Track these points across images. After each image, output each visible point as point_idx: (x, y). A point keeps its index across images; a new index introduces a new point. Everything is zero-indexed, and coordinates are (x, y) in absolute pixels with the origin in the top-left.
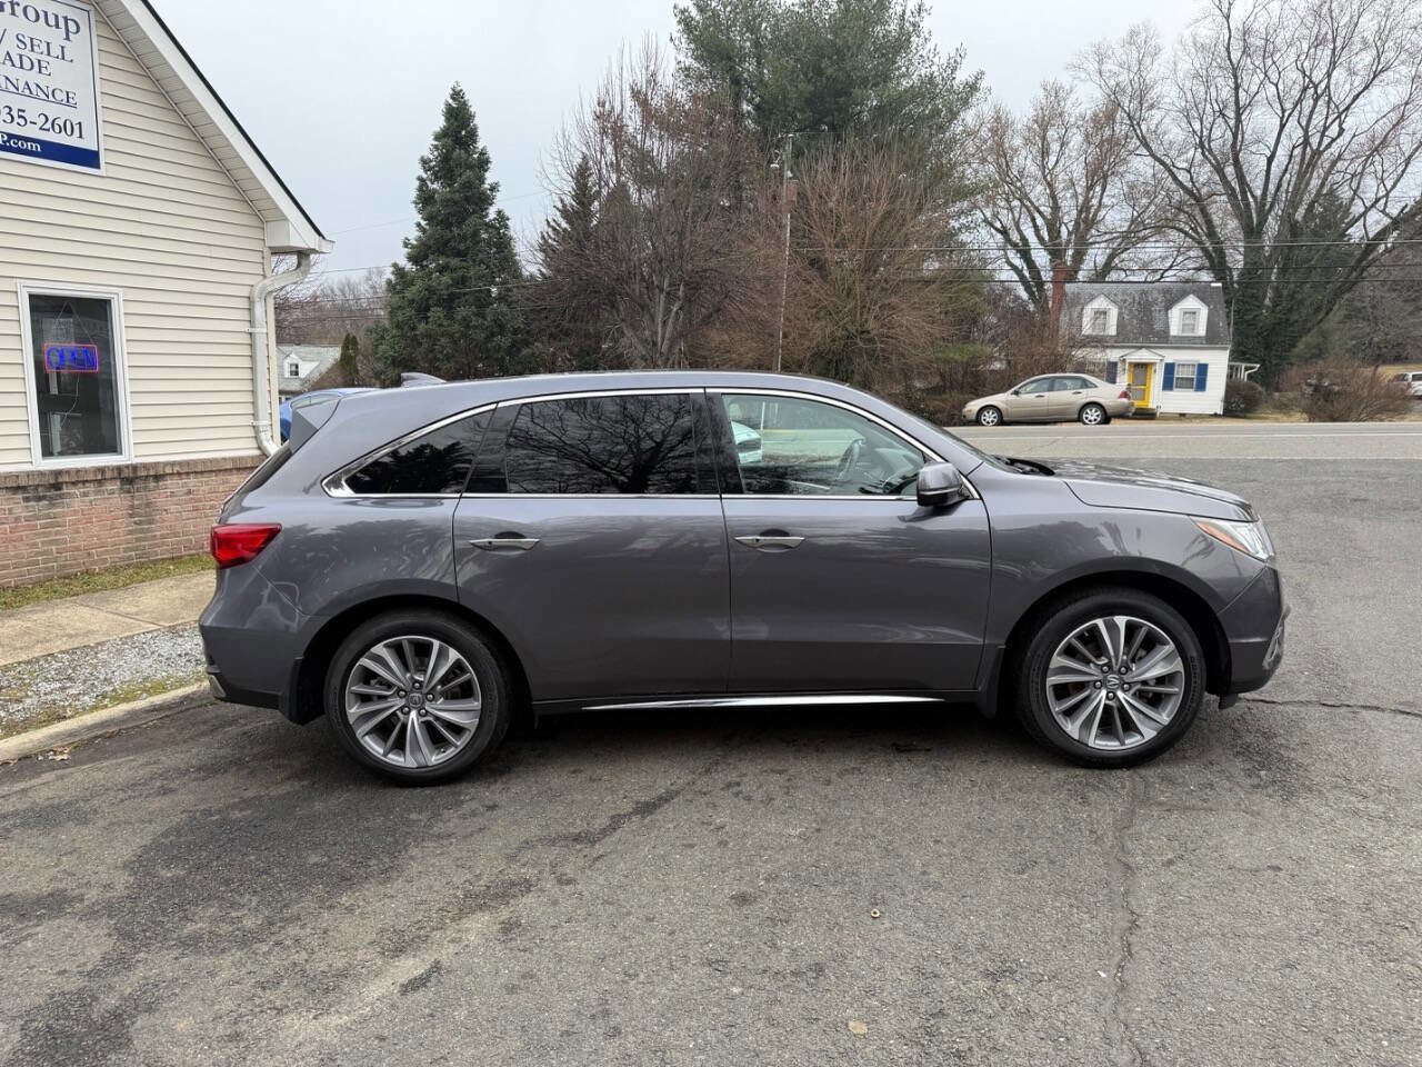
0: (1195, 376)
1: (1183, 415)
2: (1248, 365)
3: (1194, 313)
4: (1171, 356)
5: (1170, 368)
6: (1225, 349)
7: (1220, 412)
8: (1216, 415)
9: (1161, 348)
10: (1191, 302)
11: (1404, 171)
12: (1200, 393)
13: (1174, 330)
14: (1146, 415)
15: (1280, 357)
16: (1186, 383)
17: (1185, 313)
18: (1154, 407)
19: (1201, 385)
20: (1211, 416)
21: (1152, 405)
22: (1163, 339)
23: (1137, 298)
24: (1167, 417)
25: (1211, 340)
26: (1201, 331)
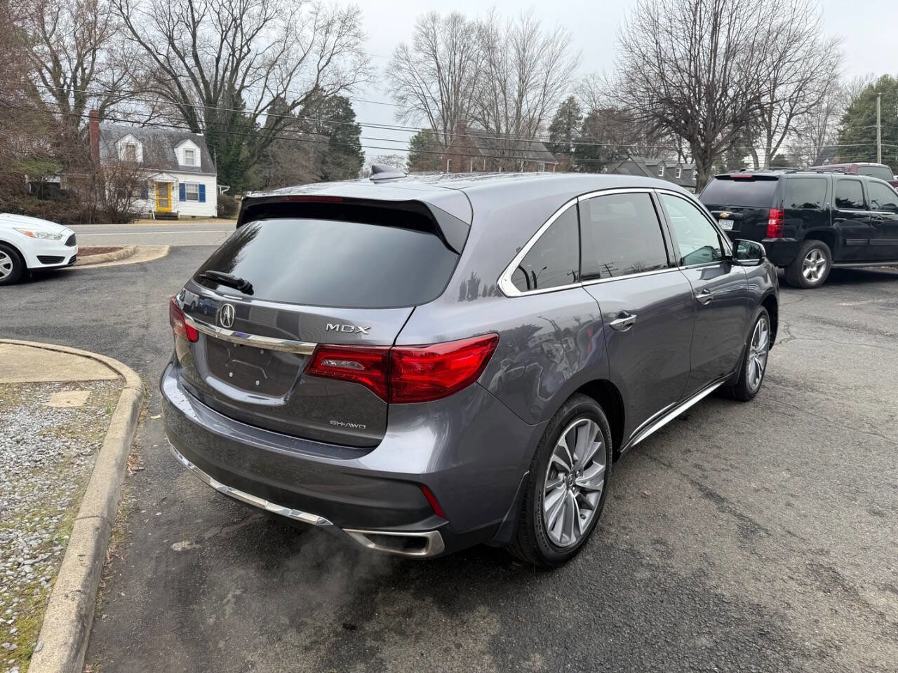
0: (198, 192)
1: (193, 217)
2: (224, 186)
3: (192, 152)
4: (182, 179)
5: (182, 186)
6: (214, 176)
7: (216, 215)
8: (213, 217)
9: (176, 173)
10: (189, 144)
11: (290, 80)
12: (202, 203)
13: (181, 162)
14: (173, 217)
15: (235, 183)
16: (193, 197)
17: (187, 151)
18: (176, 212)
19: (202, 198)
20: (210, 217)
21: (174, 211)
22: (175, 167)
23: (152, 138)
24: (186, 219)
25: (204, 170)
26: (198, 164)
